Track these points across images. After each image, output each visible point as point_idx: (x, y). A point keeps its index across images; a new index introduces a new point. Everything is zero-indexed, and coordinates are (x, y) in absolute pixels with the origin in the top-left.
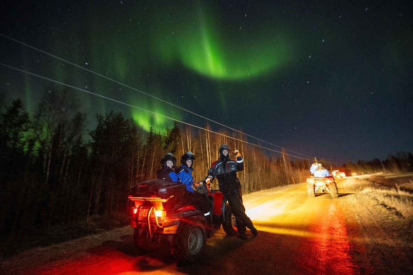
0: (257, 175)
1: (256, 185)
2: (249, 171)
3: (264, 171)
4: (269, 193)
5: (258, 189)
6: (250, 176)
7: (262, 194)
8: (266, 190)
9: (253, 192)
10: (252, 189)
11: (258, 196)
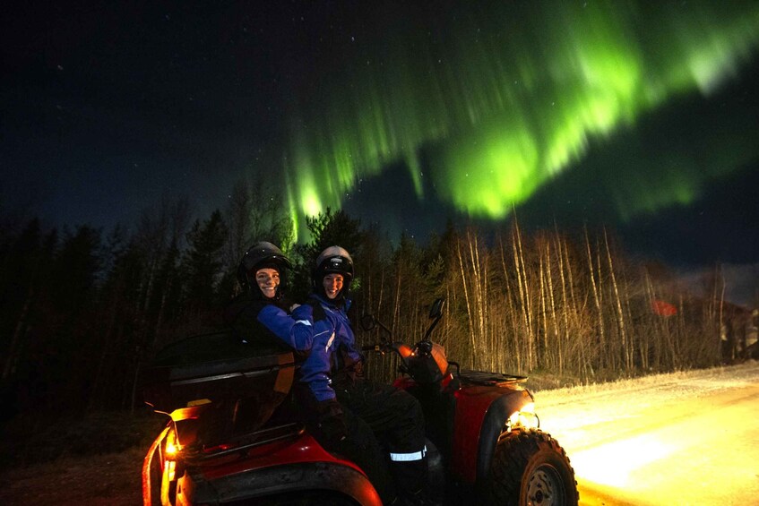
0: (659, 328)
1: (658, 354)
2: (635, 320)
3: (682, 320)
4: (704, 381)
5: (666, 367)
6: (637, 332)
7: (680, 382)
8: (690, 372)
9: (649, 372)
10: (645, 364)
11: (667, 388)
